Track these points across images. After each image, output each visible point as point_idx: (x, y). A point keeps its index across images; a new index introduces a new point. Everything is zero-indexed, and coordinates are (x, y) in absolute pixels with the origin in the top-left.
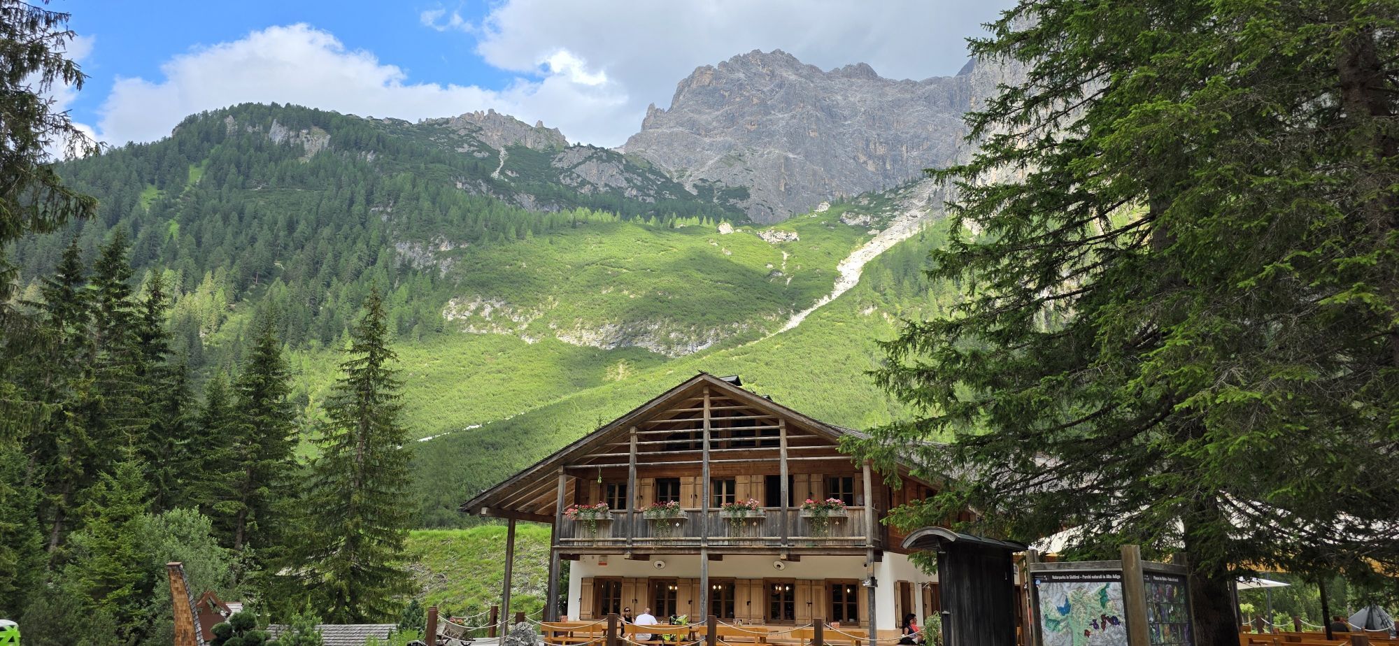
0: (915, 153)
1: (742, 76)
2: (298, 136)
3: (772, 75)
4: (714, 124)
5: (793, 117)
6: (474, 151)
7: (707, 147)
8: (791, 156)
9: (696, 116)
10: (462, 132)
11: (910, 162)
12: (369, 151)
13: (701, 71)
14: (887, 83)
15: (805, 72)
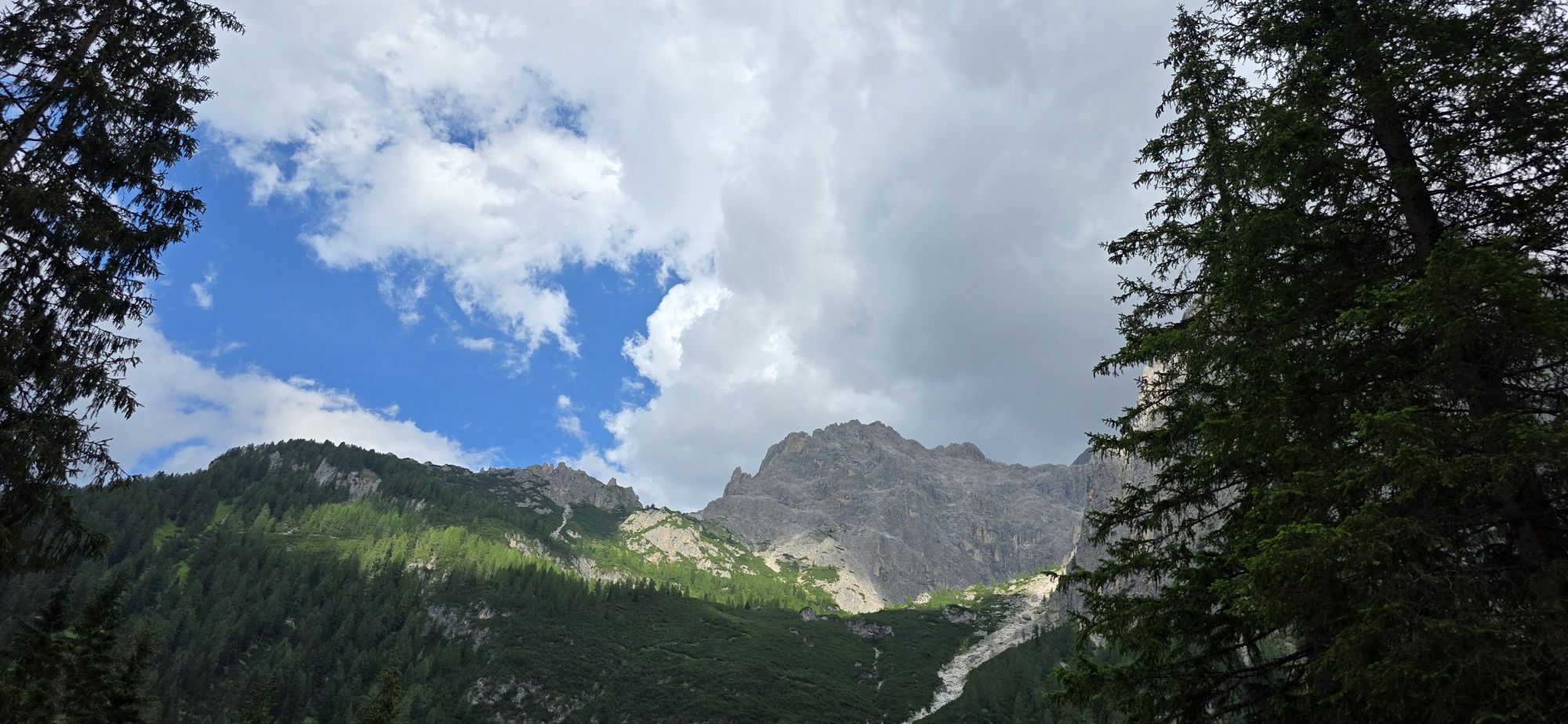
0: (1027, 546)
1: (837, 445)
2: (345, 478)
3: (871, 447)
4: (805, 494)
5: (892, 494)
6: (535, 507)
7: (794, 519)
8: (888, 536)
9: (784, 485)
10: (526, 486)
11: (1022, 555)
12: (420, 499)
13: (794, 437)
14: (994, 466)
15: (906, 447)
